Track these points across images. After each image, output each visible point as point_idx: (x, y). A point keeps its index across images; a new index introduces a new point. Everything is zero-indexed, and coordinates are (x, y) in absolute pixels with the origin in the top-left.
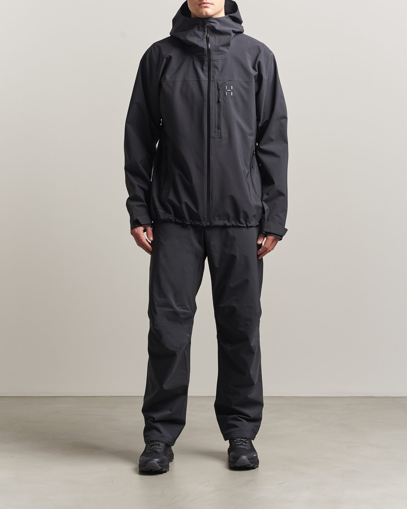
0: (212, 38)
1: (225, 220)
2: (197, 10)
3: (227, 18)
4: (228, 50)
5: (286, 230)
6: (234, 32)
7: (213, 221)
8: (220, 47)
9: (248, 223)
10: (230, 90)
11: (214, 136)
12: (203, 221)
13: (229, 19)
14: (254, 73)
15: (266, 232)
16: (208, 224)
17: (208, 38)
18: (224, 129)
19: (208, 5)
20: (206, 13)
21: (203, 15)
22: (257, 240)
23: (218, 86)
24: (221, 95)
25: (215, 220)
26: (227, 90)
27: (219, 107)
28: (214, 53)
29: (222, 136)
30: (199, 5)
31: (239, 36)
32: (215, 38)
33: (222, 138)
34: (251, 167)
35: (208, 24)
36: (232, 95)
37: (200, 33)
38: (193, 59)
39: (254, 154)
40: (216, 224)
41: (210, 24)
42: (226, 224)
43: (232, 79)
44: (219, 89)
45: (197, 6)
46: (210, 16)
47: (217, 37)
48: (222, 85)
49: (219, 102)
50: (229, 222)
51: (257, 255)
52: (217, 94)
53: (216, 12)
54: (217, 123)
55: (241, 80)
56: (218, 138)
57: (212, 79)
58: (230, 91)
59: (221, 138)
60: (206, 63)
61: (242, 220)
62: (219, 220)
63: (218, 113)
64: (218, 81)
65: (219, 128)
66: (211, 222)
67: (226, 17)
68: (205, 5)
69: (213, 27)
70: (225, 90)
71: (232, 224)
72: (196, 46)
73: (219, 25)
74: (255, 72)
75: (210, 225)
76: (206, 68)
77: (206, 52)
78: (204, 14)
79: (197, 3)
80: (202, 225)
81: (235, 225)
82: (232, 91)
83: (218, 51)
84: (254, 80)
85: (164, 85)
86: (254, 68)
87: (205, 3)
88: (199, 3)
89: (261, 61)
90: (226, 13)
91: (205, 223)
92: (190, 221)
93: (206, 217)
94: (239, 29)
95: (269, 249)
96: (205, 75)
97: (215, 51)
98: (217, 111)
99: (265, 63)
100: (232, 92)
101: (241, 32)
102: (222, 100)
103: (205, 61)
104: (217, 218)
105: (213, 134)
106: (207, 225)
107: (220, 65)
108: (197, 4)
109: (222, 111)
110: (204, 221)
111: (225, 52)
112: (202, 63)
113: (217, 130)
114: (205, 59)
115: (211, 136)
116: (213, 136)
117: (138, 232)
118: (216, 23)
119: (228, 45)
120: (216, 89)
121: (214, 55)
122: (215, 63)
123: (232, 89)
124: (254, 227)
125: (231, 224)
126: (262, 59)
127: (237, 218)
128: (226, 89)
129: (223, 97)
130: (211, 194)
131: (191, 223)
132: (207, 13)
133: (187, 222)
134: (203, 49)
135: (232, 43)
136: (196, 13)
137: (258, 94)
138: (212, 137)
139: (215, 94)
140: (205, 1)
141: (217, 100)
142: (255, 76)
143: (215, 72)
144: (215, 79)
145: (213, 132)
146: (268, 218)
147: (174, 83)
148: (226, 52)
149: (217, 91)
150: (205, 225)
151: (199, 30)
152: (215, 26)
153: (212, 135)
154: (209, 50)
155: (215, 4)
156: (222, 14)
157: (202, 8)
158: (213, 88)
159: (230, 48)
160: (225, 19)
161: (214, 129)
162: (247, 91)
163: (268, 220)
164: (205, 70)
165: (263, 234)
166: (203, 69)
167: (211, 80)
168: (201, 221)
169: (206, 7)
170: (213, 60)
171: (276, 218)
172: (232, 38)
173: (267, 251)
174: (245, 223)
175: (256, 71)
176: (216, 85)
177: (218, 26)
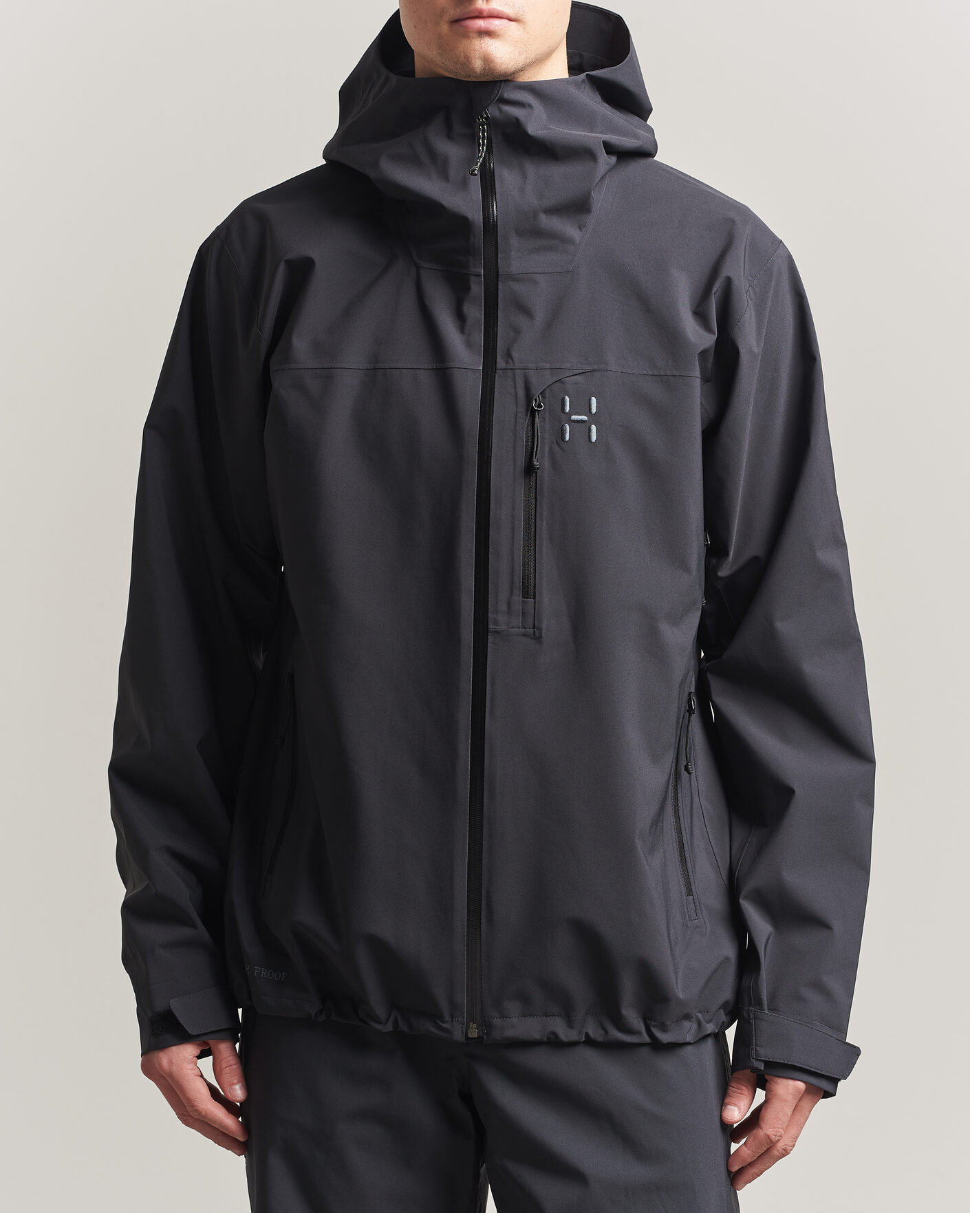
0: (507, 178)
1: (553, 1015)
2: (444, 46)
3: (578, 85)
4: (580, 229)
5: (855, 1052)
6: (609, 149)
7: (497, 1021)
8: (542, 217)
9: (655, 1026)
10: (584, 418)
11: (504, 627)
12: (448, 1018)
13: (591, 93)
14: (700, 338)
15: (769, 1064)
16: (473, 1034)
17: (492, 174)
18: (551, 599)
19: (495, 24)
20: (487, 60)
21: (473, 69)
22: (722, 1104)
23: (529, 397)
24: (543, 438)
25: (503, 1016)
26: (570, 414)
27: (533, 493)
28: (515, 242)
29: (540, 629)
30: (456, 21)
31: (635, 168)
32: (524, 175)
33: (540, 637)
34: (680, 769)
35: (492, 111)
36: (594, 438)
37: (453, 151)
38: (418, 267)
39: (690, 711)
40: (511, 1033)
41: (500, 111)
42: (554, 1034)
43: (596, 367)
44: (533, 411)
45: (445, 28)
46: (505, 74)
47: (534, 171)
48: (547, 393)
49: (530, 470)
50: (570, 1024)
51: (729, 1172)
52: (523, 434)
53: (532, 56)
54: (519, 569)
55: (636, 371)
56: (525, 635)
57: (500, 363)
58: (582, 421)
59: (538, 638)
60: (477, 289)
61: (632, 1016)
62: (525, 1014)
63: (527, 521)
64: (531, 373)
65: (529, 591)
66: (486, 1025)
67: (574, 82)
68: (481, 24)
69: (517, 123)
70: (560, 417)
71: (587, 1034)
72: (434, 208)
73: (544, 116)
74: (706, 334)
75: (480, 1038)
76: (476, 312)
77: (478, 238)
78: (478, 65)
79: (443, 11)
80: (444, 1035)
81: (600, 1039)
82: (594, 419)
83: (535, 233)
84: (697, 372)
85: (282, 386)
86: (700, 314)
87: (480, 15)
88: (453, 13)
89: (736, 282)
90: (573, 69)
91: (459, 1030)
92: (392, 1018)
93: (462, 998)
94: (636, 136)
95: (780, 1146)
96: (469, 344)
97: (521, 233)
98: (520, 512)
99: (754, 291)
100: (594, 428)
101: (646, 153)
102: (547, 464)
103: (473, 279)
104: (513, 1007)
105: (499, 619)
106: (470, 1035)
107: (539, 299)
108: (447, 18)
109: (545, 514)
110: (452, 1018)
111: (565, 240)
112: (459, 287)
113: (518, 598)
114: (473, 270)
115: (491, 627)
116: (499, 628)
117: (175, 1069)
118: (530, 106)
119: (579, 207)
120: (522, 409)
121: (513, 253)
122: (520, 288)
123: (594, 410)
124: (689, 1044)
125: (580, 1033)
126: (738, 270)
127: (608, 1007)
128: (567, 409)
129: (551, 452)
130: (488, 893)
131: (396, 1024)
132: (492, 61)
133: (380, 1023)
134: (461, 223)
135: (601, 200)
136: (439, 60)
137: (713, 433)
138: (497, 632)
139: (515, 433)
140: (480, 4)
141: (521, 461)
142: (703, 354)
143: (517, 331)
144: (518, 365)
145: (503, 607)
146: (773, 996)
147: (328, 376)
148: (571, 241)
149: (524, 421)
150: (458, 1035)
151: (449, 135)
152: (522, 119)
153: (496, 623)
154: (490, 227)
155: (528, 17)
156: (556, 69)
157: (469, 38)
158: (507, 408)
159: (591, 220)
160: (573, 90)
161: (503, 595)
162: (665, 417)
163: (773, 1009)
164: (469, 322)
165: (754, 1070)
166: (460, 317)
167: (499, 366)
168: (441, 1018)
169: (489, 33)
170: (511, 277)
171: (809, 994)
172: (603, 177)
173: (775, 1153)
174: (643, 1030)
175: (709, 329)
176: (521, 393)
177: (538, 123)
